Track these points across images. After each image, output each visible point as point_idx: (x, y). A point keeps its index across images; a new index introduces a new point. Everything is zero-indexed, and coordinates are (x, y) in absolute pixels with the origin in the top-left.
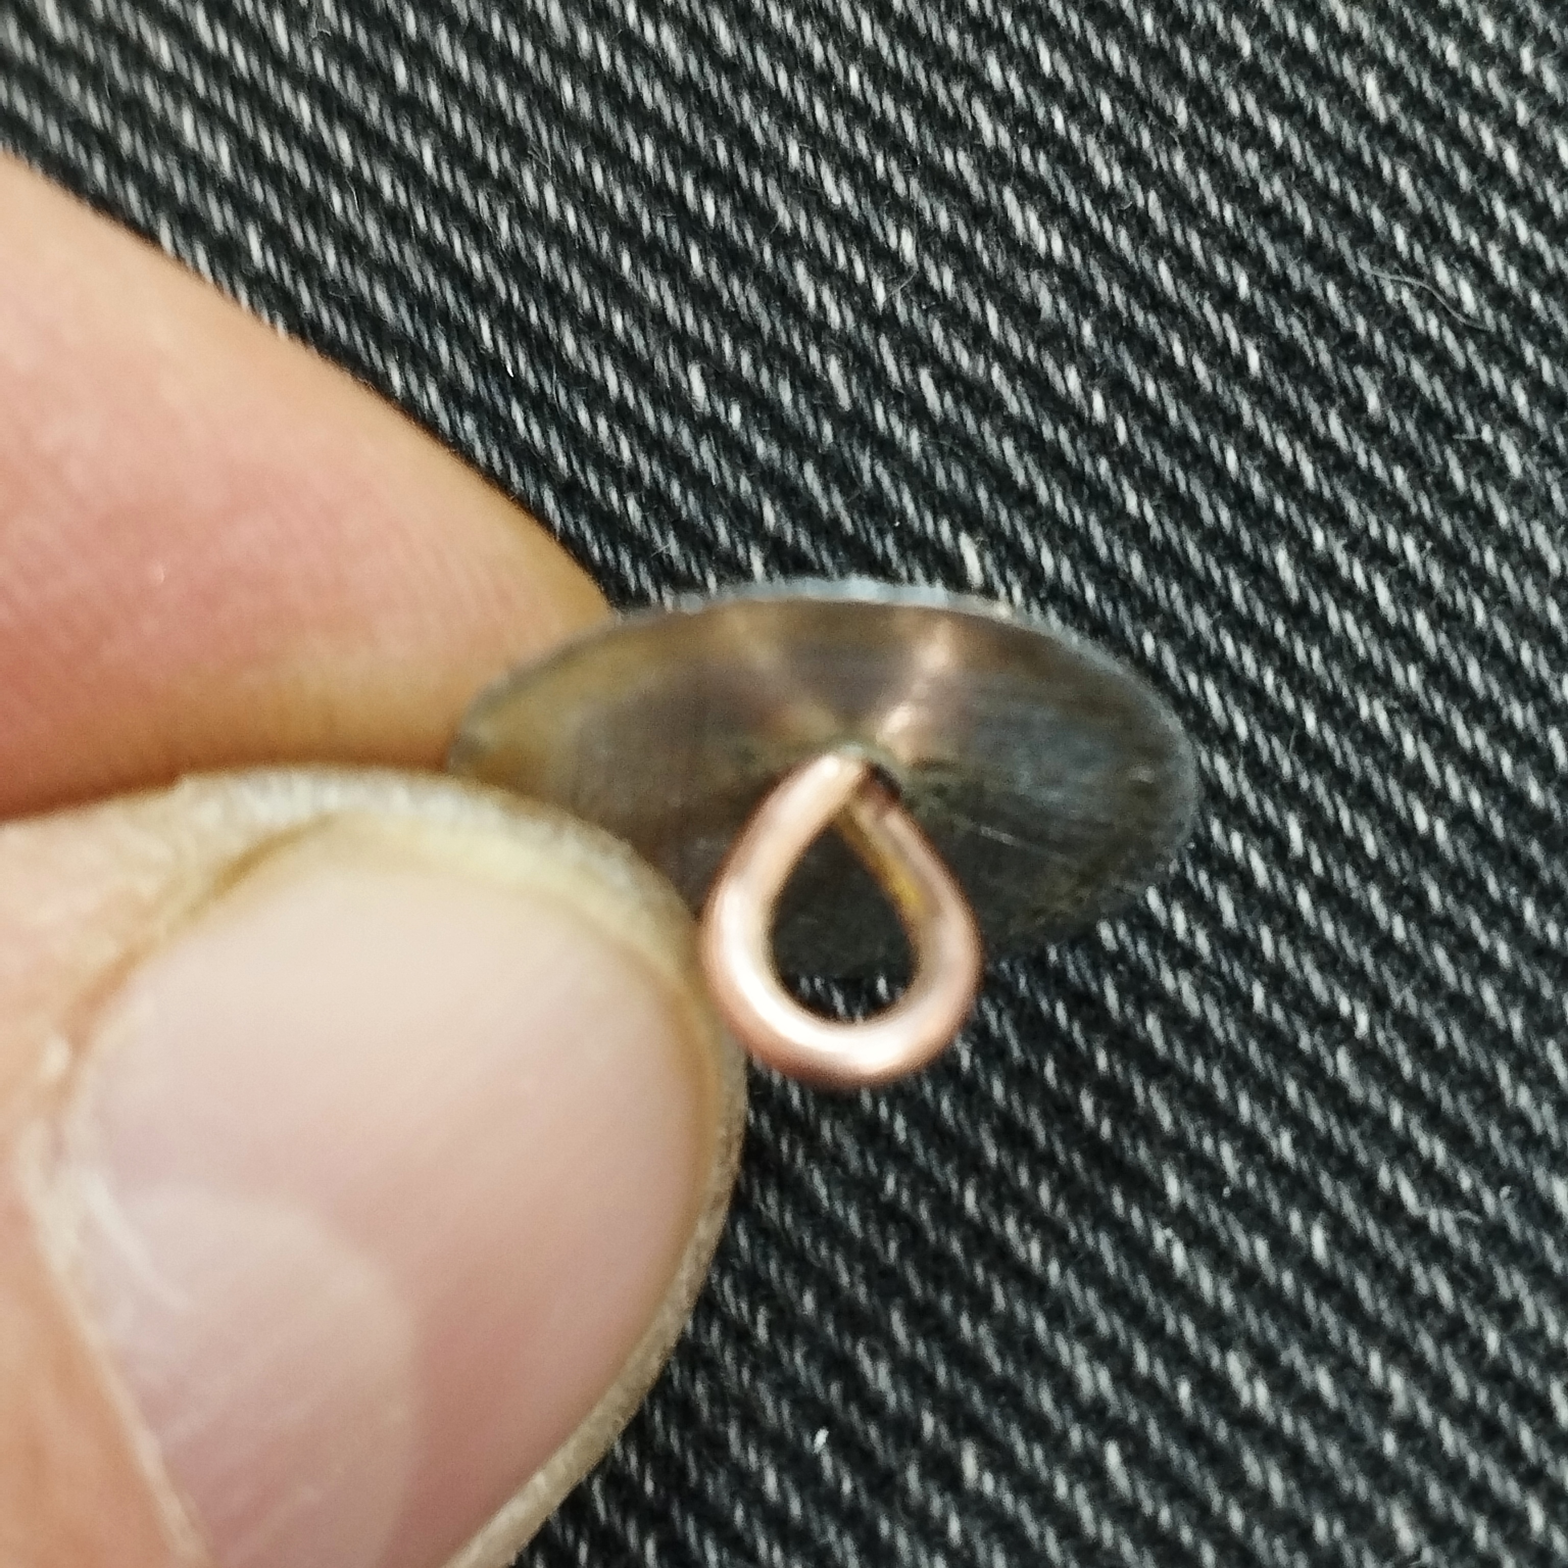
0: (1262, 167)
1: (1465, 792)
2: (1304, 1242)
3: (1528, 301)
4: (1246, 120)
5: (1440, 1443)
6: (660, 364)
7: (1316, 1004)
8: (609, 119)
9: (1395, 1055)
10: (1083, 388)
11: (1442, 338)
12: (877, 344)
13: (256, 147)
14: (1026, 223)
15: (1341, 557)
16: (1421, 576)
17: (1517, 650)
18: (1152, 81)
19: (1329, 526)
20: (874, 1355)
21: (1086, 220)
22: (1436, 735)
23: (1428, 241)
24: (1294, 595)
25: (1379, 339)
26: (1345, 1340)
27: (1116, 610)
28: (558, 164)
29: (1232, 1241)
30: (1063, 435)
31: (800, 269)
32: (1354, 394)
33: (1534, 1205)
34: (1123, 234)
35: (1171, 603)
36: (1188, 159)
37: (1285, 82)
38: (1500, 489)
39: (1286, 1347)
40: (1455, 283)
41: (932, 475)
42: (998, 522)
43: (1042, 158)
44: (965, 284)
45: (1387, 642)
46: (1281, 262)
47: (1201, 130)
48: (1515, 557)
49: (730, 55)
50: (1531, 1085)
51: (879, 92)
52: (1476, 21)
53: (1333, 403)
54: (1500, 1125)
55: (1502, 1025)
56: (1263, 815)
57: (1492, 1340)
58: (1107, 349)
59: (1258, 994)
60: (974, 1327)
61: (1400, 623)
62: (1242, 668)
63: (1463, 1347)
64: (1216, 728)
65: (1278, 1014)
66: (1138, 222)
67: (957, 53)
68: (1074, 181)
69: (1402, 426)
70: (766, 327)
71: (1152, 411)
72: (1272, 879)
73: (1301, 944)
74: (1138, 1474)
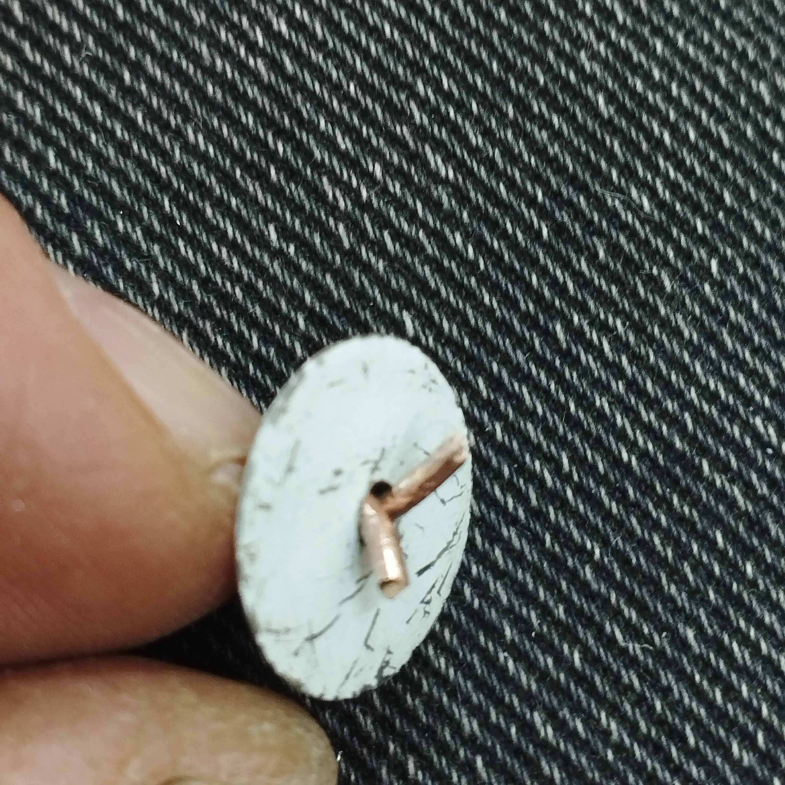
0: (549, 138)
1: (645, 443)
2: (570, 658)
3: (675, 207)
4: (541, 115)
5: (634, 755)
6: (254, 223)
7: (576, 544)
8: (230, 103)
9: (613, 568)
10: (463, 242)
11: (634, 224)
12: (363, 218)
13: (54, 110)
14: (436, 163)
15: (586, 328)
16: (624, 339)
17: (670, 375)
18: (497, 95)
19: (580, 313)
20: (365, 714)
21: (465, 161)
22: (632, 415)
23: (627, 176)
24: (564, 346)
25: (604, 224)
26: (589, 705)
27: (479, 350)
28: (205, 123)
29: (536, 658)
30: (453, 265)
31: (325, 180)
32: (592, 250)
33: (678, 640)
34: (482, 169)
35: (506, 349)
36: (514, 133)
37: (560, 97)
38: (661, 298)
39: (562, 710)
40: (640, 197)
41: (389, 282)
42: (422, 306)
43: (444, 130)
44: (406, 190)
45: (608, 369)
46: (558, 185)
47: (520, 120)
48: (668, 330)
49: (291, 73)
50: (676, 584)
51: (364, 95)
52: (651, 70)
53: (582, 254)
54: (661, 603)
55: (663, 554)
56: (550, 452)
57: (658, 705)
58: (475, 224)
59: (548, 538)
60: (413, 700)
61: (614, 361)
62: (540, 380)
63: (645, 708)
64: (527, 409)
65: (557, 549)
66: (490, 163)
67: (402, 78)
68: (459, 143)
69: (615, 266)
70: (308, 207)
71: (496, 255)
72: (554, 483)
73: (568, 515)
74: (490, 770)
